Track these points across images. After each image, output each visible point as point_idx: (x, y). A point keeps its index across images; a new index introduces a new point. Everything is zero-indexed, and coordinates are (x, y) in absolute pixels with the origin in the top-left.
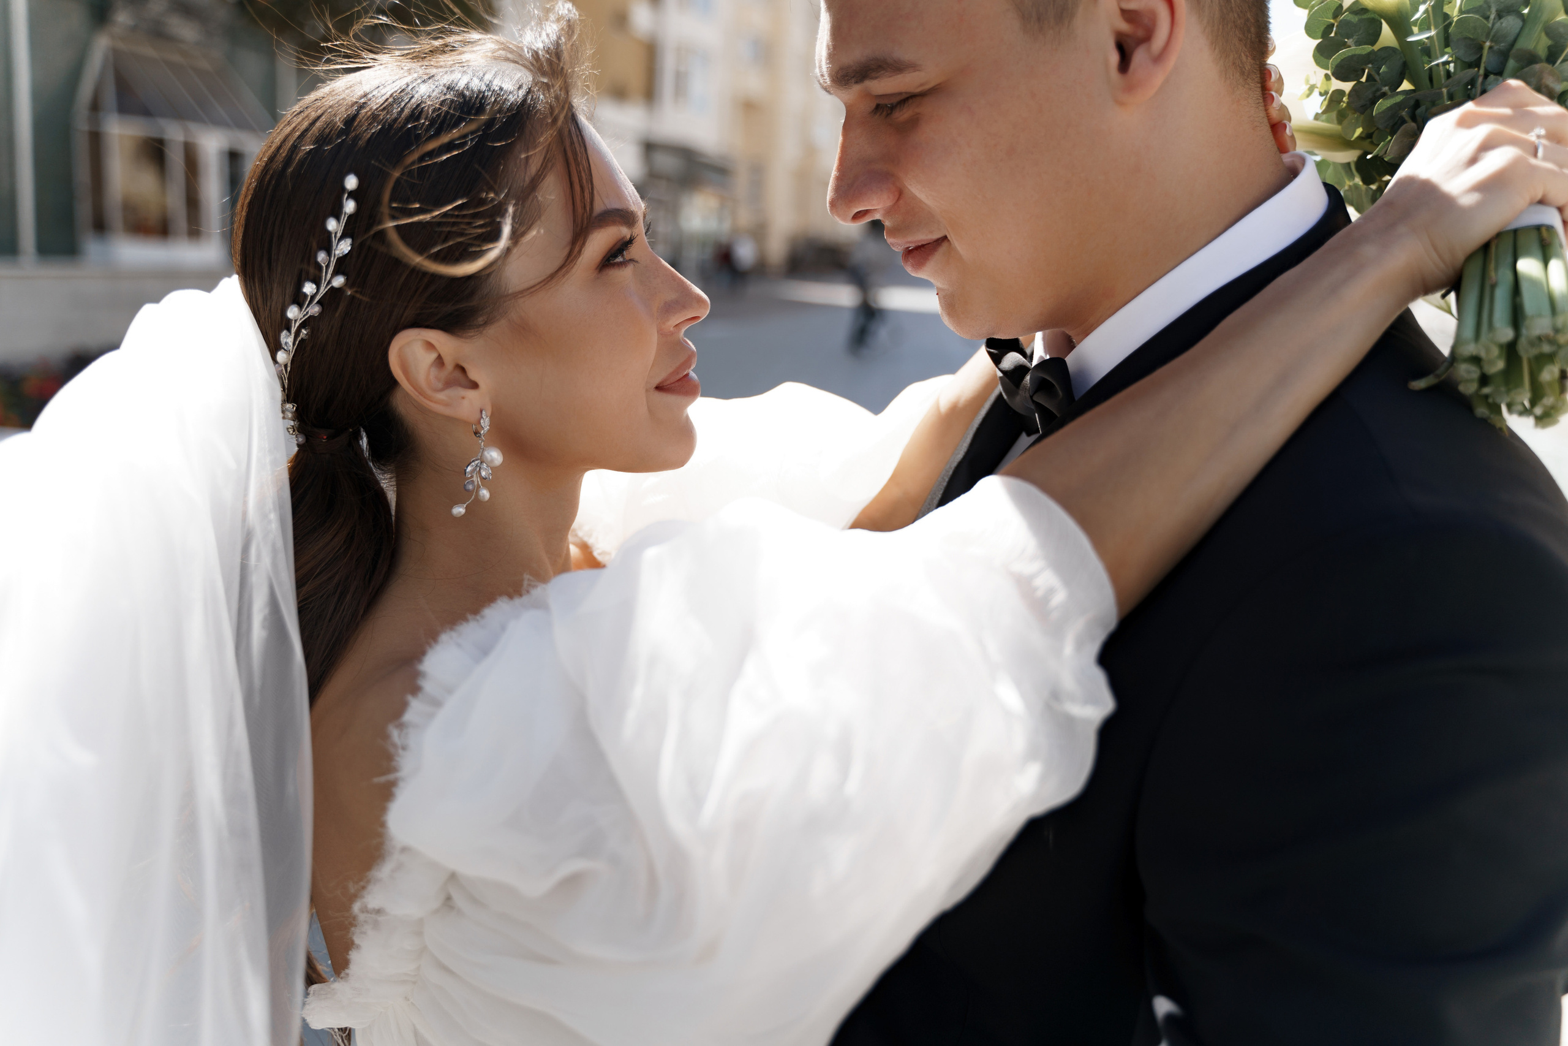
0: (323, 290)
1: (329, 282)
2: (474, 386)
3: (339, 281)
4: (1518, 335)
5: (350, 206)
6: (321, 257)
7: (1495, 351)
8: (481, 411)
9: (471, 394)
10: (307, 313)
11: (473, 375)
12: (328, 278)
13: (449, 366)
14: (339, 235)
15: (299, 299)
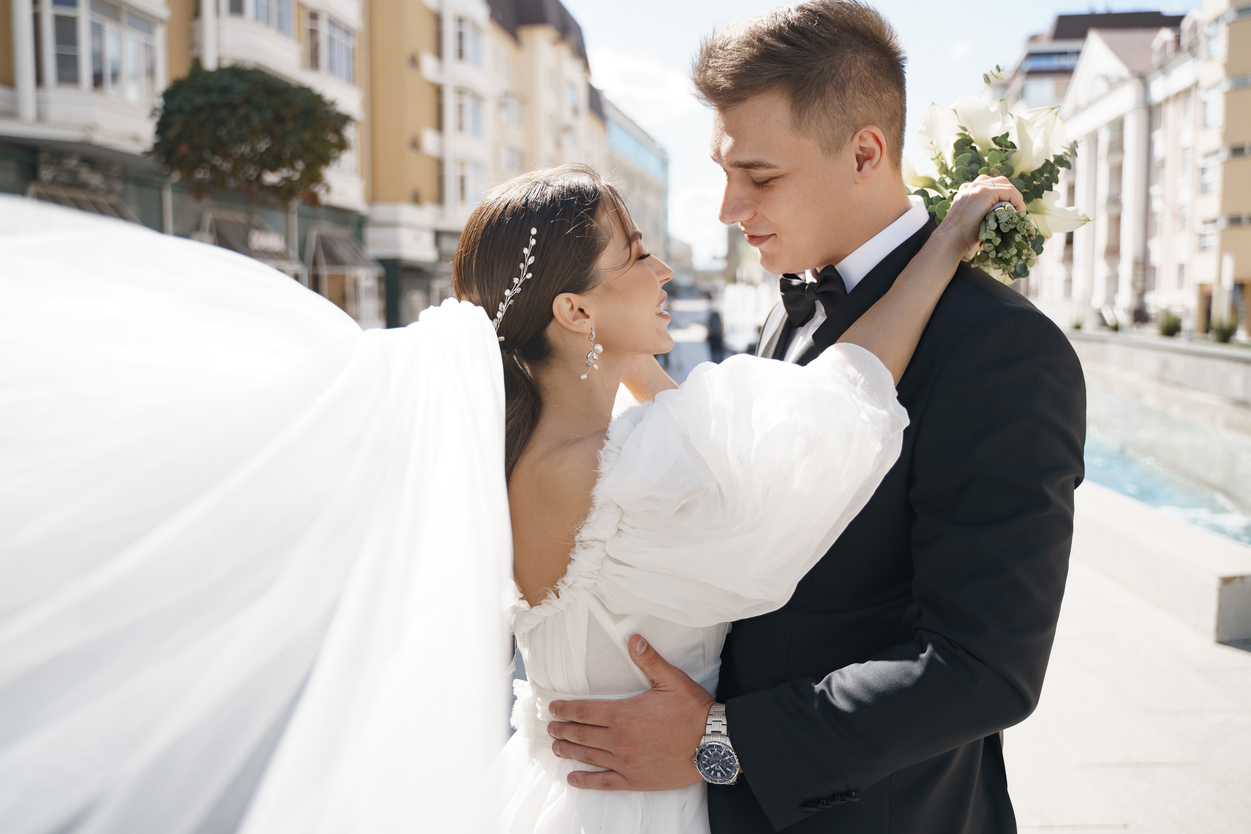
0: (521, 281)
1: (525, 276)
2: (588, 317)
3: (529, 276)
4: (998, 225)
5: (533, 242)
6: (522, 266)
7: (994, 234)
8: (591, 329)
9: (587, 320)
10: (514, 292)
11: (587, 312)
12: (524, 275)
13: (576, 308)
14: (528, 256)
15: (510, 286)
